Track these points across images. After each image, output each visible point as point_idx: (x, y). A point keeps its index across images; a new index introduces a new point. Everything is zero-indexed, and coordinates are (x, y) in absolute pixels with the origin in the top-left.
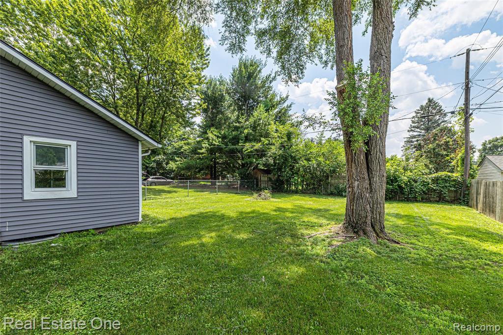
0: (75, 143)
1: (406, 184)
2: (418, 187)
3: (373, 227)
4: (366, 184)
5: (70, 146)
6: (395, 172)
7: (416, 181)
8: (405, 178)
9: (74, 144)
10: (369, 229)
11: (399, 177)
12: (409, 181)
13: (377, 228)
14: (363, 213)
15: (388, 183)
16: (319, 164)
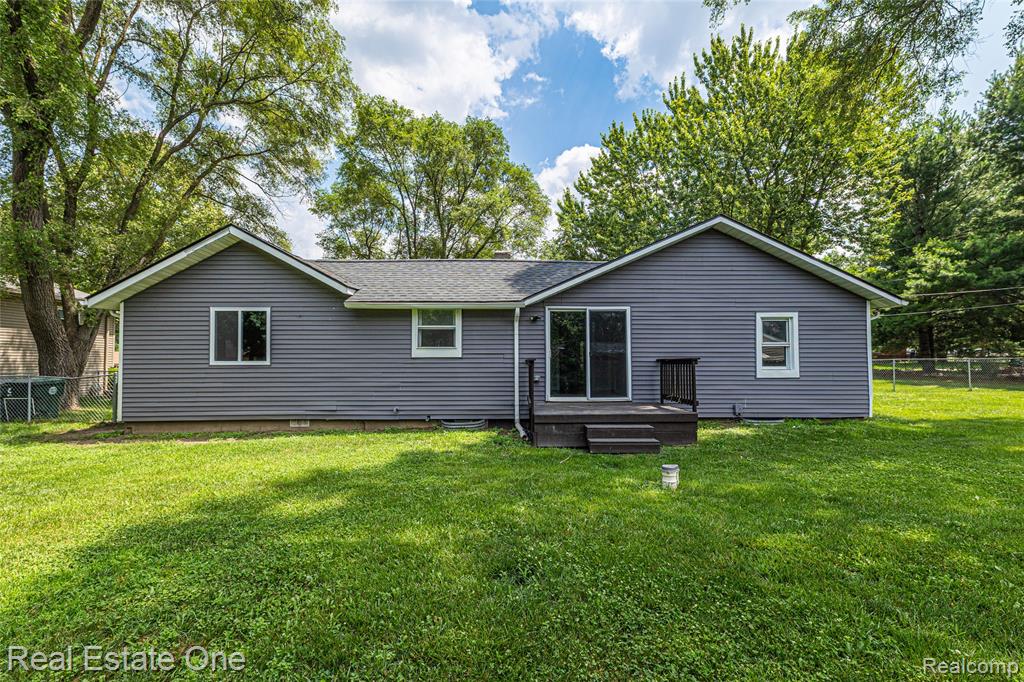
0: (797, 314)
5: (792, 318)
9: (795, 315)
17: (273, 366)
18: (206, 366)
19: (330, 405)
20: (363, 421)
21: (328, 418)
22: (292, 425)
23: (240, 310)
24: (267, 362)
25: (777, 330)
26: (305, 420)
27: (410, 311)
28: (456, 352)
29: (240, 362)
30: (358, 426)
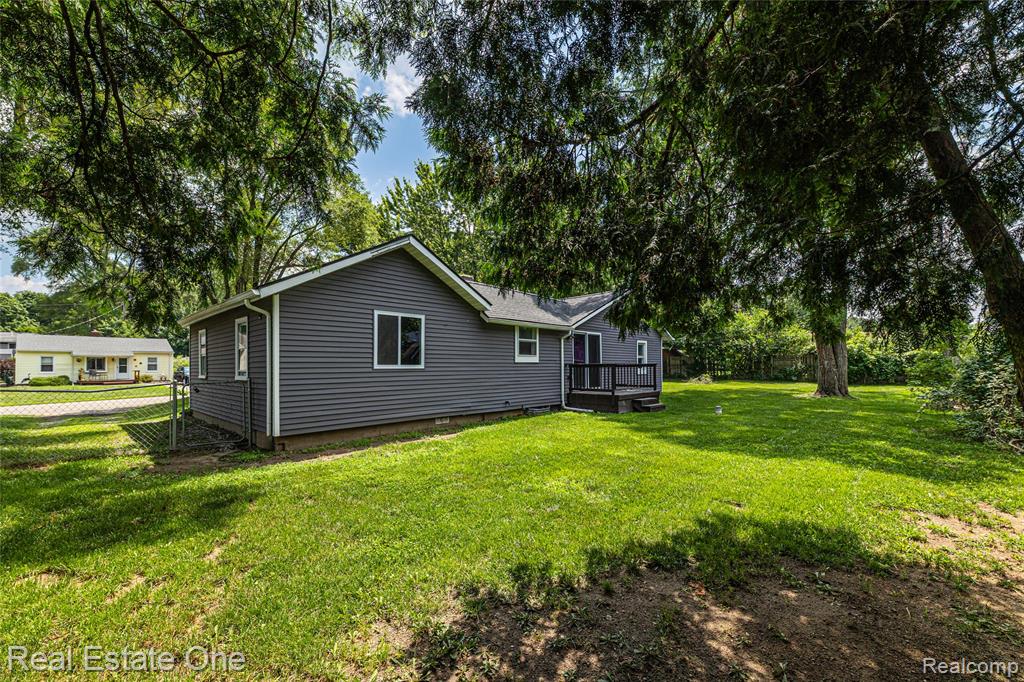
0: (647, 342)
1: (874, 365)
2: (890, 367)
3: (839, 390)
4: (833, 362)
5: (645, 344)
6: (860, 351)
7: (886, 360)
8: (873, 357)
10: (837, 391)
11: (866, 356)
12: (878, 361)
13: (843, 391)
14: (832, 382)
15: (850, 363)
16: (759, 343)
17: (427, 369)
18: (371, 370)
19: (467, 402)
20: (483, 415)
21: (464, 414)
22: (438, 422)
23: (400, 315)
24: (422, 366)
25: (641, 347)
26: (446, 417)
27: (514, 326)
28: (535, 359)
29: (399, 366)
30: (479, 419)
